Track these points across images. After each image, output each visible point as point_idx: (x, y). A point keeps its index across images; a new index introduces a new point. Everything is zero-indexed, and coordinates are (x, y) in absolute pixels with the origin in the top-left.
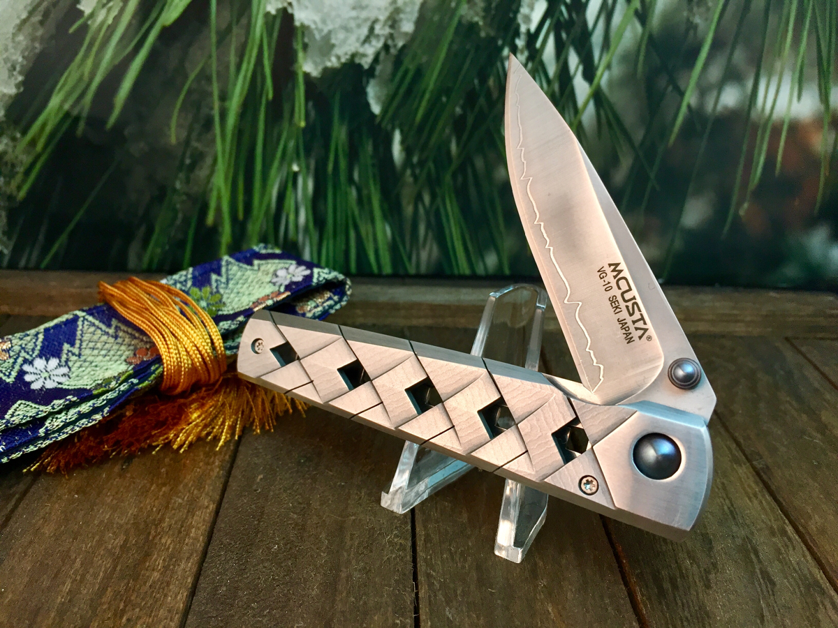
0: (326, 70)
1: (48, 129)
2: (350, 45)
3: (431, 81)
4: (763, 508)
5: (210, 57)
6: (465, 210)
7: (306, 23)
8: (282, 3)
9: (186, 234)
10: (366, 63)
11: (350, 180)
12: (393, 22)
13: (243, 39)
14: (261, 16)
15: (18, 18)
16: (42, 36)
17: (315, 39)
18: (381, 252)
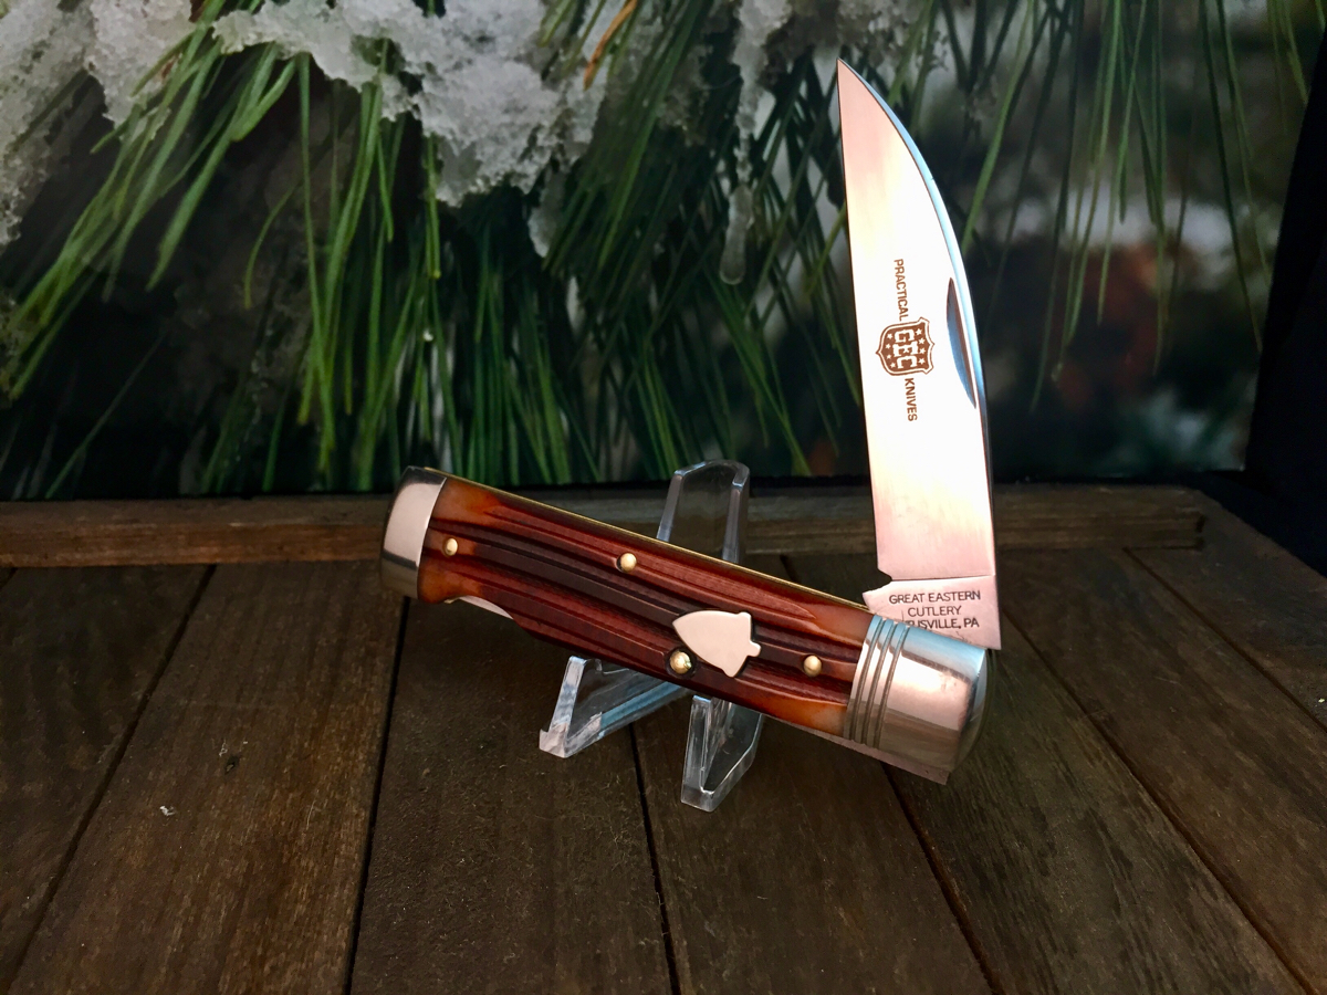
0: (469, 196)
1: (58, 293)
2: (503, 162)
3: (619, 209)
4: (1110, 771)
5: (301, 183)
6: (673, 387)
7: (440, 132)
8: (405, 106)
9: (267, 438)
10: (526, 185)
11: (508, 352)
12: (563, 128)
13: (348, 158)
14: (374, 123)
15: (14, 133)
16: (50, 158)
17: (453, 156)
18: (555, 452)
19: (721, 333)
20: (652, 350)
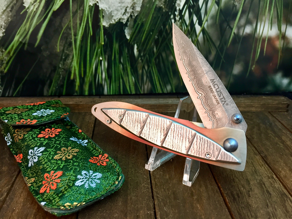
0: (110, 24)
1: (14, 48)
2: (119, 16)
3: (147, 27)
4: (265, 170)
5: (70, 21)
6: (159, 71)
7: (103, 8)
8: (95, 2)
9: (64, 82)
10: (124, 22)
11: (120, 62)
12: (133, 7)
13: (81, 15)
14: (87, 6)
15: (2, 9)
16: (11, 15)
17: (106, 14)
18: (131, 86)
19: (171, 58)
20: (155, 62)
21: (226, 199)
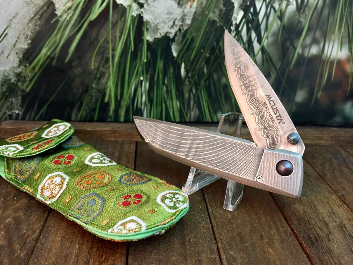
0: (155, 39)
1: (41, 62)
2: (165, 29)
3: (197, 43)
5: (109, 33)
6: (209, 95)
7: (148, 20)
8: (139, 12)
9: (96, 106)
10: (171, 36)
11: (164, 83)
12: (183, 19)
13: (122, 26)
14: (130, 17)
15: (30, 16)
16: (40, 24)
17: (151, 27)
18: (175, 113)
19: (224, 80)
20: (204, 84)
21: (302, 243)
